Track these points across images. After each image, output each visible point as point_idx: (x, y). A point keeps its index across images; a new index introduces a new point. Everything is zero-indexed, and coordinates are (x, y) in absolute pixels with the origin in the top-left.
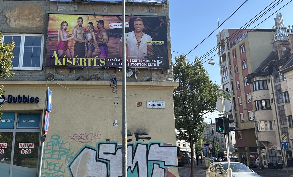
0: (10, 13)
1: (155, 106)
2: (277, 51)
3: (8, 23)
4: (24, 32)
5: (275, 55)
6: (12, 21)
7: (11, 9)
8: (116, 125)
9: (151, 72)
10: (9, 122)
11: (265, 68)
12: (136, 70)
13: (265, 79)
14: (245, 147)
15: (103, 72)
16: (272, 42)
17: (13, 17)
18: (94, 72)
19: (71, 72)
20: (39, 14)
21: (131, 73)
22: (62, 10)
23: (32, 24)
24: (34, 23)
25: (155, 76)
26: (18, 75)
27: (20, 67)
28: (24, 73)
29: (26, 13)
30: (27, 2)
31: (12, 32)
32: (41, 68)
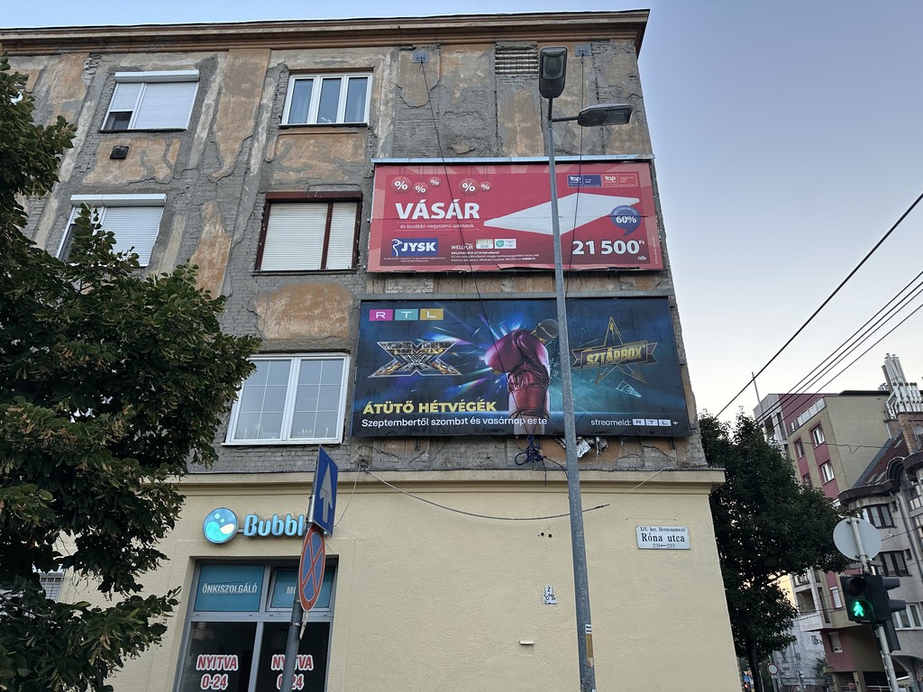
0: (268, 304)
1: (661, 543)
2: (901, 436)
3: (261, 328)
4: (301, 348)
5: (897, 446)
6: (271, 323)
7: (270, 296)
8: (551, 601)
9: (640, 444)
10: (249, 594)
11: (877, 477)
12: (598, 439)
13: (884, 502)
14: (851, 673)
15: (506, 447)
16: (885, 419)
17: (273, 314)
18: (481, 446)
19: (417, 449)
20: (339, 303)
21: (584, 447)
22: (397, 292)
23: (321, 330)
24: (326, 325)
25: (653, 454)
26: (277, 459)
27: (285, 438)
28: (293, 454)
29: (308, 303)
30: (310, 279)
31: (268, 349)
32: (338, 439)
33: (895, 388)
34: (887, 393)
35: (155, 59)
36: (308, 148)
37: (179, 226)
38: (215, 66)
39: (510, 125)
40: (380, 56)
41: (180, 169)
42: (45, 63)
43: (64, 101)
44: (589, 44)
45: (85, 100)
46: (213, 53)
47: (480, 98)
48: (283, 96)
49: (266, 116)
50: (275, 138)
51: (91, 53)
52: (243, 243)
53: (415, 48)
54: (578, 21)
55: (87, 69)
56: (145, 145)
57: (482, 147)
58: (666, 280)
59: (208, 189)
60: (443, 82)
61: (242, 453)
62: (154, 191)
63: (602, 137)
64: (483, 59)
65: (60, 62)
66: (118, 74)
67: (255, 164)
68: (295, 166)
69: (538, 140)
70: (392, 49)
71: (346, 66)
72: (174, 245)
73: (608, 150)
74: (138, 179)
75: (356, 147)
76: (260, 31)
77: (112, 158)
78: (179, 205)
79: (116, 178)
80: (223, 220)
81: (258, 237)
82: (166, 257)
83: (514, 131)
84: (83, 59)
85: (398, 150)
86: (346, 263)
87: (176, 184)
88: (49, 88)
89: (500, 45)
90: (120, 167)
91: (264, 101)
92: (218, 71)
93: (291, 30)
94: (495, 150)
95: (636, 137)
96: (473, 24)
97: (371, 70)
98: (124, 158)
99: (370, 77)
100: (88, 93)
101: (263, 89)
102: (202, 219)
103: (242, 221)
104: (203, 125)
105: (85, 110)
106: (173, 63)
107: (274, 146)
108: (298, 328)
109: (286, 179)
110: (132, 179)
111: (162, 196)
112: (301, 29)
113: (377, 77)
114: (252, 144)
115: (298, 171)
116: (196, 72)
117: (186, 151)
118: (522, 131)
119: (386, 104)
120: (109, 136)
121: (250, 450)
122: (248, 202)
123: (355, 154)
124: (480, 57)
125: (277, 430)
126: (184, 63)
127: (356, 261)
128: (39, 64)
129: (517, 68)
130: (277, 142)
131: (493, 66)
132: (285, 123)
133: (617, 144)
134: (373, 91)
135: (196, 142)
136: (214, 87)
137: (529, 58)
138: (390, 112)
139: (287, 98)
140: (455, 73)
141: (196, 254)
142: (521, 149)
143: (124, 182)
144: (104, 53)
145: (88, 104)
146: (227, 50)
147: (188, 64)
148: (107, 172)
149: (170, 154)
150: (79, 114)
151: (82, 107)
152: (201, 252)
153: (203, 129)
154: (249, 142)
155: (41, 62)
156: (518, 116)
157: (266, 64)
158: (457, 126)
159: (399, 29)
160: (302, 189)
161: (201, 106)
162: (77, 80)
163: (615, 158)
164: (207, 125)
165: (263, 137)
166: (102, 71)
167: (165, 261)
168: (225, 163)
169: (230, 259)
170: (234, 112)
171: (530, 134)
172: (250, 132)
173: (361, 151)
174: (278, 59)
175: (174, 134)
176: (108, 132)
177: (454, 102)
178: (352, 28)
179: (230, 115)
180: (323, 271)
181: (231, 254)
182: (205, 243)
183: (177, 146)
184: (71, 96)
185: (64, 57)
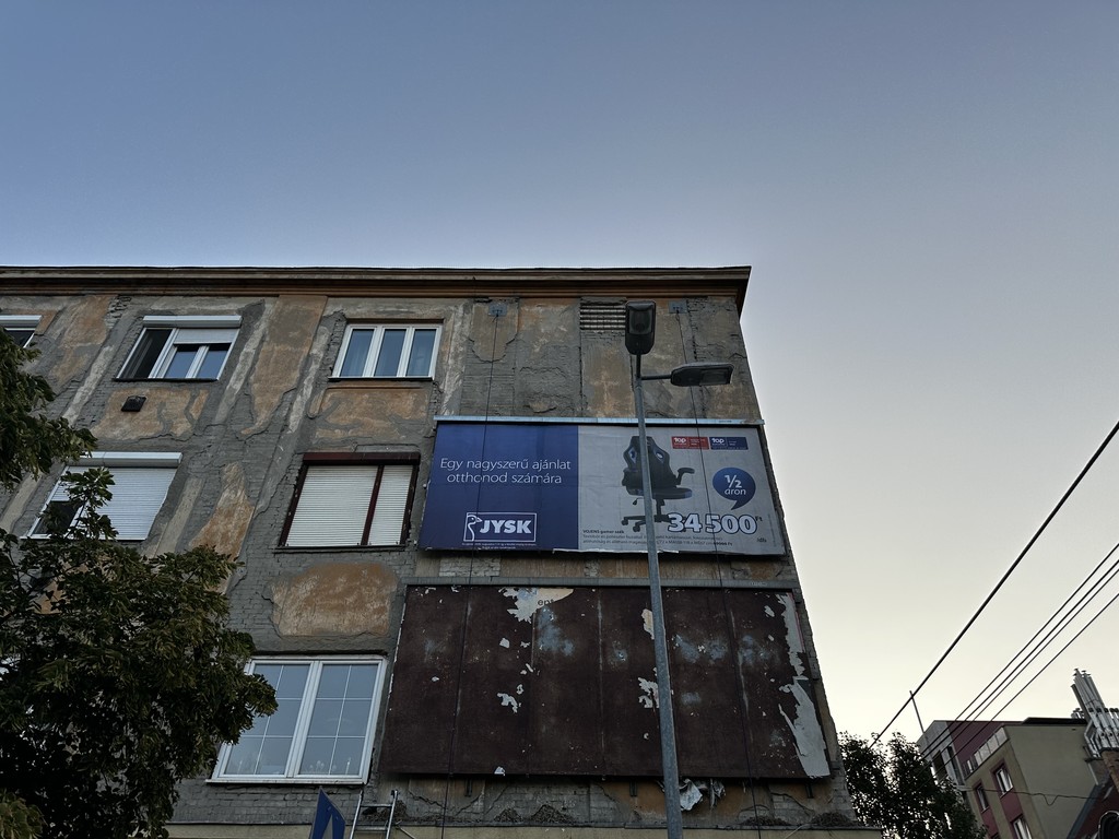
0: (289, 590)
3: (276, 621)
5: (1107, 795)
7: (293, 580)
9: (768, 790)
12: (712, 783)
15: (589, 793)
16: (1086, 757)
19: (467, 794)
20: (379, 589)
21: (694, 795)
22: (453, 574)
23: (353, 624)
24: (360, 618)
25: (785, 806)
26: (279, 804)
27: (291, 774)
28: (300, 797)
29: (339, 589)
30: (347, 557)
31: (282, 650)
32: (361, 777)
33: (1093, 715)
34: (1083, 722)
35: (193, 304)
36: (360, 403)
37: (191, 492)
38: (260, 313)
39: (596, 383)
40: (452, 308)
41: (203, 424)
42: (65, 304)
43: (79, 345)
44: (684, 301)
45: (104, 344)
46: (260, 299)
47: (564, 354)
48: (337, 347)
49: (314, 367)
50: (322, 392)
51: (120, 295)
52: (268, 513)
53: (490, 301)
54: (671, 277)
55: (112, 312)
56: (165, 396)
57: (563, 406)
58: (788, 568)
59: (234, 447)
60: (521, 336)
61: (231, 794)
62: (168, 449)
63: (702, 399)
64: (567, 314)
65: (82, 303)
66: (147, 318)
67: (295, 420)
68: (343, 423)
69: (628, 400)
70: (466, 300)
71: (412, 317)
72: (182, 515)
73: (709, 413)
74: (151, 434)
75: (417, 403)
76: (317, 277)
77: (123, 410)
78: (195, 466)
79: (124, 433)
80: (248, 485)
81: (287, 506)
82: (170, 528)
83: (600, 388)
84: (109, 301)
85: (465, 407)
86: (393, 538)
87: (196, 441)
88: (65, 330)
89: (586, 299)
90: (131, 421)
91: (314, 351)
92: (264, 317)
93: (353, 277)
94: (578, 409)
95: (741, 400)
96: (556, 278)
97: (440, 321)
98: (138, 411)
99: (439, 329)
100: (108, 337)
101: (315, 337)
102: (221, 484)
103: (270, 486)
104: (238, 375)
105: (101, 356)
106: (213, 308)
107: (320, 401)
108: (324, 621)
109: (329, 437)
110: (144, 434)
111: (176, 456)
112: (364, 277)
113: (447, 329)
114: (294, 398)
115: (346, 428)
116: (238, 318)
117: (214, 404)
118: (610, 390)
119: (456, 357)
120: (125, 385)
121: (243, 790)
122: (281, 464)
123: (415, 411)
124: (563, 312)
125: (280, 763)
126: (225, 307)
127: (405, 535)
128: (59, 304)
129: (604, 324)
130: (325, 395)
131: (577, 321)
132: (336, 375)
133: (720, 407)
134: (441, 343)
135: (227, 394)
136: (257, 334)
137: (617, 314)
138: (459, 367)
139: (342, 348)
140: (536, 328)
141: (208, 526)
142: (609, 408)
143: (133, 438)
144: (134, 295)
145: (107, 349)
146: (277, 296)
147: (229, 310)
148: (115, 426)
149: (193, 407)
150: (94, 360)
151: (99, 352)
152: (214, 523)
153: (238, 379)
154: (290, 395)
155: (61, 303)
156: (605, 374)
157: (320, 311)
158: (535, 383)
159: (474, 280)
160: (349, 449)
161: (239, 355)
162: (97, 323)
163: (717, 422)
164: (243, 375)
165: (308, 391)
166: (128, 315)
167: (168, 534)
168: (259, 419)
169: (249, 533)
170: (276, 362)
171: (618, 393)
172: (293, 384)
173: (423, 408)
174: (334, 307)
175: (202, 385)
176: (124, 381)
177: (532, 357)
178: (421, 277)
179: (272, 365)
180: (364, 547)
181: (251, 525)
182: (221, 512)
183: (204, 398)
184: (87, 341)
185: (88, 298)
